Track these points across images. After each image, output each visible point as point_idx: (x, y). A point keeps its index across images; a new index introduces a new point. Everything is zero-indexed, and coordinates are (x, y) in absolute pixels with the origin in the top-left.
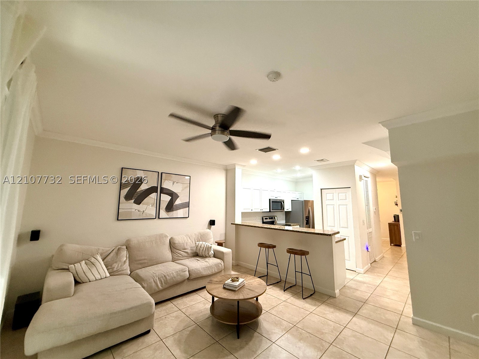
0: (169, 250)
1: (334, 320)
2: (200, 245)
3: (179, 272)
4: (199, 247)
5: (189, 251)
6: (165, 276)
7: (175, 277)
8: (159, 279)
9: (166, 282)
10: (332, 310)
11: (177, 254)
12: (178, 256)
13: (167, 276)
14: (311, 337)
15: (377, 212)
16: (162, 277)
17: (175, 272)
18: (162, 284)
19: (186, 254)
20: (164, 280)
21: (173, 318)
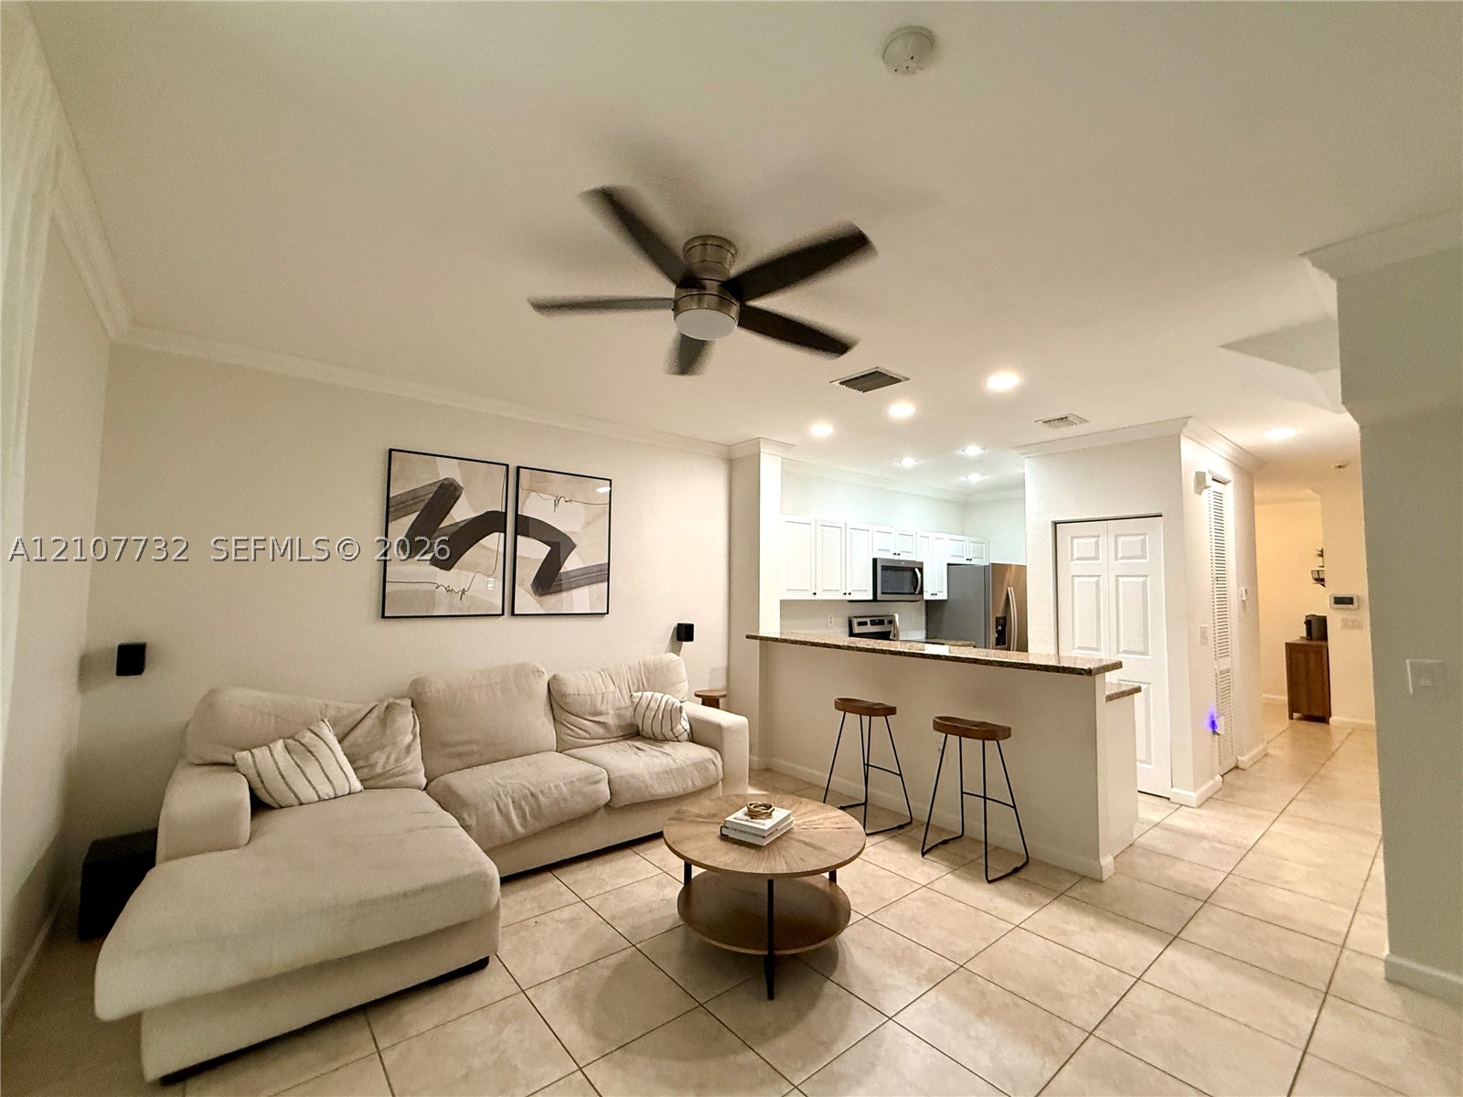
0: (545, 715)
1: (1099, 956)
2: (644, 703)
3: (577, 784)
4: (641, 710)
5: (610, 719)
6: (532, 795)
7: (565, 800)
8: (513, 802)
9: (537, 812)
10: (1090, 921)
11: (572, 730)
12: (577, 733)
13: (540, 796)
14: (1016, 1005)
15: (1251, 602)
16: (525, 798)
17: (565, 784)
18: (523, 816)
19: (600, 730)
20: (530, 806)
21: (561, 926)
